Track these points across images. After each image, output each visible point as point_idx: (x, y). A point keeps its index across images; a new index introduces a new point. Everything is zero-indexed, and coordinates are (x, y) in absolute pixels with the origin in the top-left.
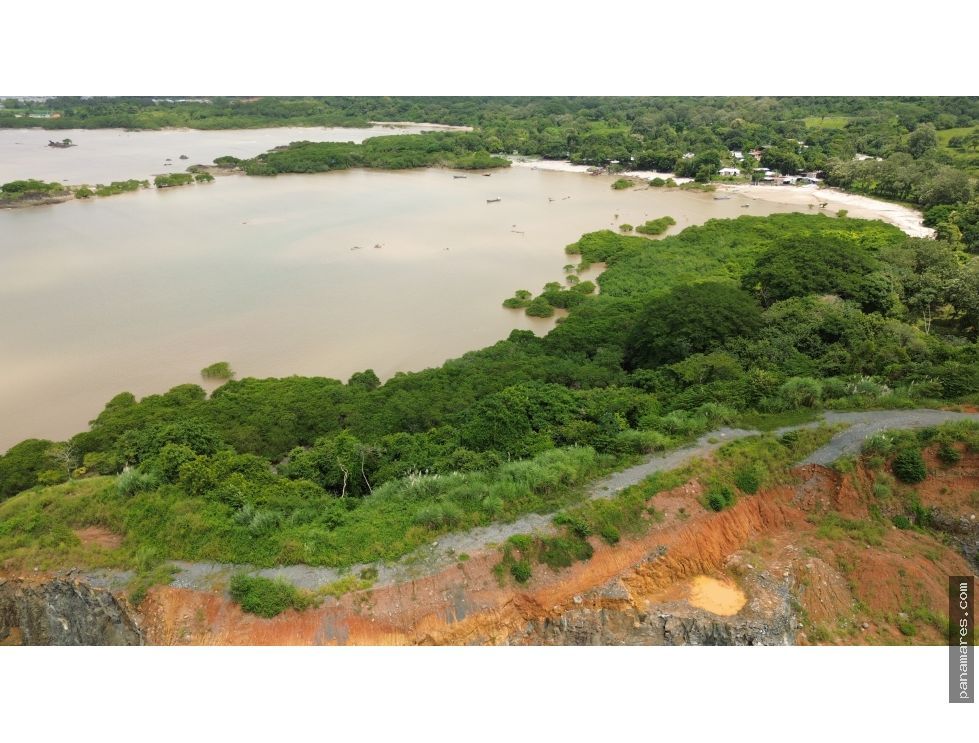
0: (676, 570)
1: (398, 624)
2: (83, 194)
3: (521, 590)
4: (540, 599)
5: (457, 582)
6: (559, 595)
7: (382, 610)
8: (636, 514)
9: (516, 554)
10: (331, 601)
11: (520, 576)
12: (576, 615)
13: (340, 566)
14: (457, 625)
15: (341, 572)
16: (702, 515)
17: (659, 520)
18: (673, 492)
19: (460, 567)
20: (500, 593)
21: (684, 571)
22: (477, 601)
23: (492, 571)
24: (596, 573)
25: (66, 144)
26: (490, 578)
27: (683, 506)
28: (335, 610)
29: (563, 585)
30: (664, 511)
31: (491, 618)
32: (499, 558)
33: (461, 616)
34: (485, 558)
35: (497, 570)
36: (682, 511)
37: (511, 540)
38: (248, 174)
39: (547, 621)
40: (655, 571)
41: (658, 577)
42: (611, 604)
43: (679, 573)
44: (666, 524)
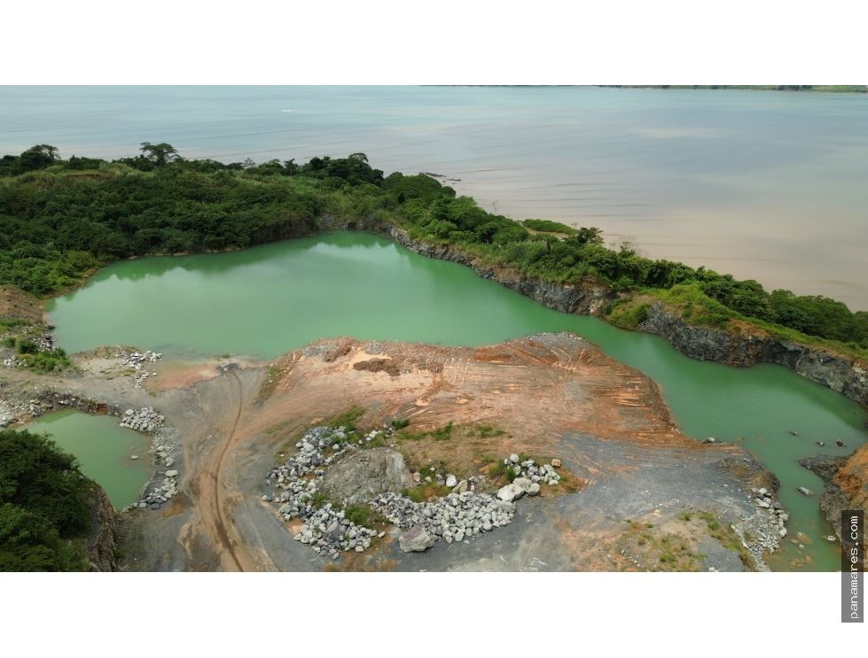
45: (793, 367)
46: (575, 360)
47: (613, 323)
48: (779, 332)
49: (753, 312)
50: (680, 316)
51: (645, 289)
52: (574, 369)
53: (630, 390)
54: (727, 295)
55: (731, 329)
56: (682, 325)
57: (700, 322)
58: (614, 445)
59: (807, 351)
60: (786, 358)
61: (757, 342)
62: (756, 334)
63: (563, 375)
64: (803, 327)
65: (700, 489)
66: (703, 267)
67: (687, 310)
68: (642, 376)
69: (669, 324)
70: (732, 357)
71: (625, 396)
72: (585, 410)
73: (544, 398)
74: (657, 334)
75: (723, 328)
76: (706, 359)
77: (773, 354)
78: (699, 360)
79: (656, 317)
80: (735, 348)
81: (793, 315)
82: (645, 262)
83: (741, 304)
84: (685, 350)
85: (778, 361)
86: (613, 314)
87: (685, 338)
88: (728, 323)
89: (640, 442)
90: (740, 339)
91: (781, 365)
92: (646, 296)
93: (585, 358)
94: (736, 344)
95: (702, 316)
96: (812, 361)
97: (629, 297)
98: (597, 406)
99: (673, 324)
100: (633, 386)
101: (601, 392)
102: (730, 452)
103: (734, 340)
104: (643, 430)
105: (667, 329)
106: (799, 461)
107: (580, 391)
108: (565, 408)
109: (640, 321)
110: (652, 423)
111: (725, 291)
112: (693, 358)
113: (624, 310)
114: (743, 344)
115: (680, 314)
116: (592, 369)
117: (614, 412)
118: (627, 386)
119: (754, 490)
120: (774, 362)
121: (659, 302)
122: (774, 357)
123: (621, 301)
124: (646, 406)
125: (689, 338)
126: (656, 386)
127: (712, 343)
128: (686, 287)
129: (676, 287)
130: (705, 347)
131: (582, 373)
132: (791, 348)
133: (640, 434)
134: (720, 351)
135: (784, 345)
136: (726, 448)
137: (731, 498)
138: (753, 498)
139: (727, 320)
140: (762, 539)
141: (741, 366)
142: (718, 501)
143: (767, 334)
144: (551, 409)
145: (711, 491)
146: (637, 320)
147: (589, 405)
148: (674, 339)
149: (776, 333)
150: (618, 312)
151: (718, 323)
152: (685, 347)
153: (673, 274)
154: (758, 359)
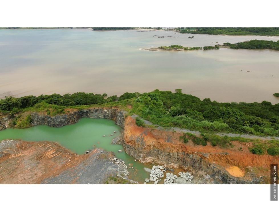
0: (229, 161)
1: (156, 137)
2: (186, 49)
3: (183, 144)
4: (187, 148)
5: (171, 135)
6: (192, 149)
7: (155, 133)
8: (225, 143)
9: (187, 136)
10: (147, 128)
11: (186, 141)
12: (195, 156)
13: (154, 124)
14: (166, 143)
15: (153, 124)
16: (247, 152)
17: (231, 147)
18: (241, 142)
19: (173, 133)
20: (179, 142)
21: (232, 162)
22: (173, 141)
23: (180, 137)
24: (204, 150)
25: (193, 37)
26: (178, 138)
27: (242, 147)
28: (147, 129)
29: (194, 148)
30: (235, 146)
31: (174, 145)
32: (183, 135)
33: (168, 142)
34: (179, 134)
35: (181, 138)
36: (241, 148)
37: (187, 133)
38: (230, 48)
39: (187, 154)
40: (221, 157)
41: (222, 159)
42: (203, 158)
43: (230, 162)
44: (233, 149)
45: (88, 116)
46: (18, 150)
47: (20, 127)
48: (80, 108)
49: (69, 104)
50: (46, 115)
51: (24, 110)
52: (21, 154)
53: (49, 150)
54: (58, 102)
55: (66, 112)
56: (49, 117)
57: (55, 114)
58: (63, 175)
59: (90, 110)
60: (85, 114)
61: (75, 113)
62: (74, 111)
63: (19, 160)
64: (84, 104)
65: (100, 170)
66: (42, 95)
67: (48, 112)
68: (49, 143)
69: (43, 119)
70: (71, 121)
71: (50, 153)
72: (40, 169)
73: (19, 175)
74: (40, 124)
75: (64, 113)
76: (63, 125)
77: (81, 115)
78: (61, 127)
79: (36, 118)
80: (71, 118)
81: (79, 101)
82: (19, 100)
83: (64, 103)
84: (54, 126)
85: (83, 116)
86: (18, 124)
87: (52, 122)
88: (64, 111)
89: (70, 167)
90: (71, 114)
91: (84, 117)
92: (26, 112)
93: (21, 147)
94: (70, 117)
95: (54, 112)
96: (92, 113)
97: (19, 115)
98: (43, 164)
99: (44, 118)
100: (49, 148)
101: (39, 158)
102: (96, 152)
103: (69, 116)
104: (67, 162)
105: (43, 121)
106: (112, 143)
107: (31, 162)
108: (31, 173)
109: (31, 122)
110: (67, 158)
111: (56, 100)
112: (59, 127)
113: (21, 121)
114: (72, 115)
115: (46, 114)
116: (28, 150)
117: (52, 162)
118: (47, 149)
119: (112, 160)
120: (82, 117)
121: (34, 113)
122: (81, 116)
123: (18, 118)
124: (60, 153)
125: (54, 121)
126: (56, 143)
127: (63, 119)
128: (41, 104)
129: (37, 105)
130: (61, 122)
131: (25, 154)
132: (85, 111)
133: (68, 164)
134: (66, 121)
135: (83, 111)
136: (94, 151)
137: (110, 167)
138: (114, 162)
139: (64, 110)
140: (125, 173)
141: (75, 123)
142: (107, 170)
143: (77, 110)
144: (26, 177)
145: (103, 169)
146: (29, 122)
147: (40, 166)
148: (48, 123)
149: (79, 108)
150: (19, 123)
151: (61, 112)
152: (54, 125)
153: (32, 100)
154: (78, 118)
